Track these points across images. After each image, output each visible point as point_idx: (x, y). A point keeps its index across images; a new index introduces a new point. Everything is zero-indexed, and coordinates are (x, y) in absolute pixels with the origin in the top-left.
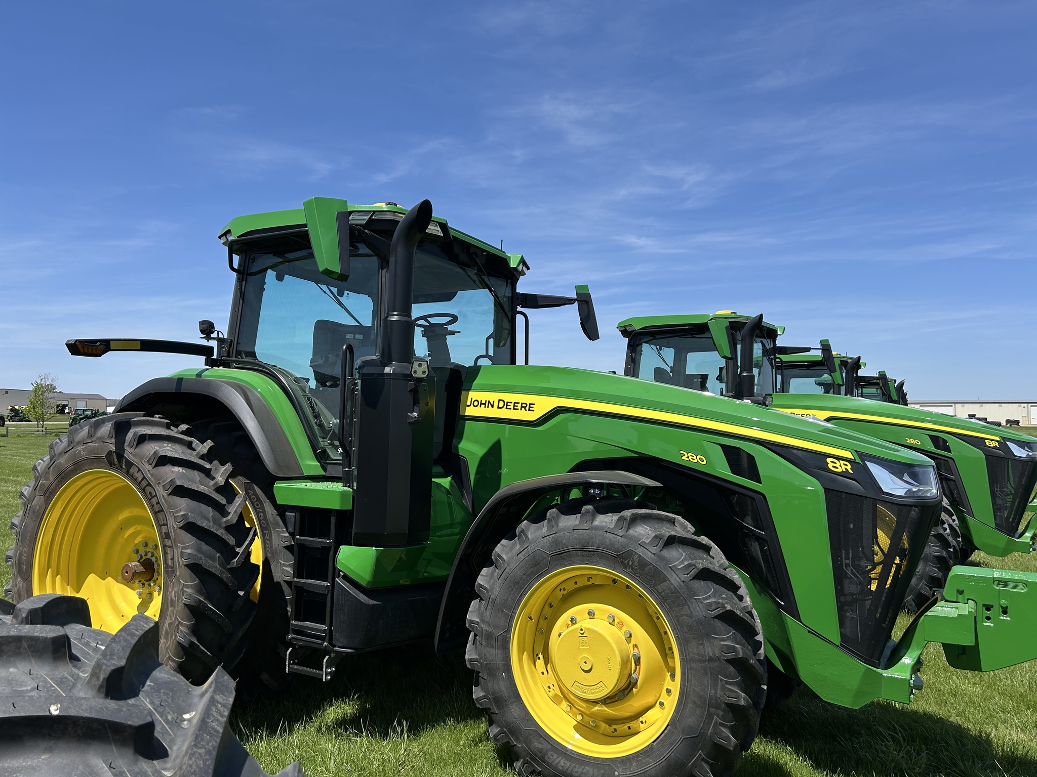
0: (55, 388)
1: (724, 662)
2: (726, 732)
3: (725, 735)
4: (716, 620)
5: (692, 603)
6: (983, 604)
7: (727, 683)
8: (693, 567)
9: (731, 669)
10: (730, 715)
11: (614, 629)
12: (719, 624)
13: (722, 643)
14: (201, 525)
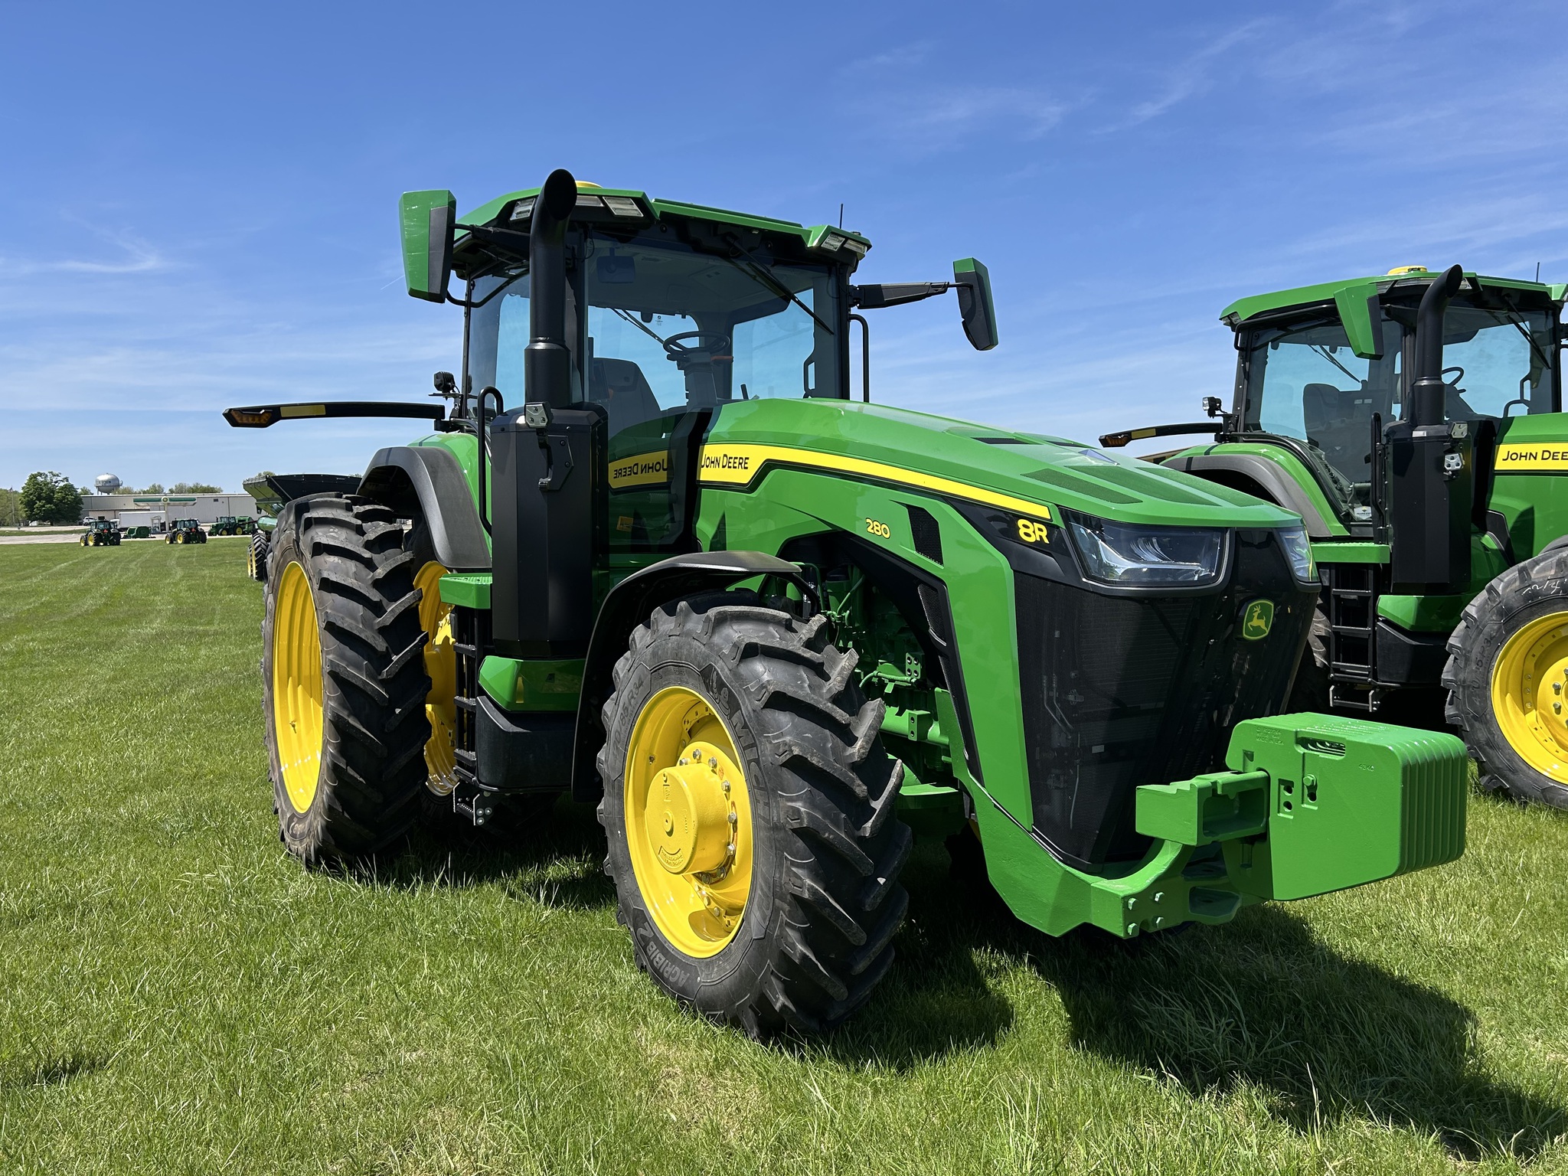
1: (790, 832)
2: (793, 935)
3: (791, 941)
4: (784, 769)
5: (760, 742)
6: (1280, 780)
7: (793, 864)
8: (764, 690)
9: (800, 843)
10: (800, 912)
11: (716, 778)
12: (788, 775)
13: (790, 804)
14: (341, 626)
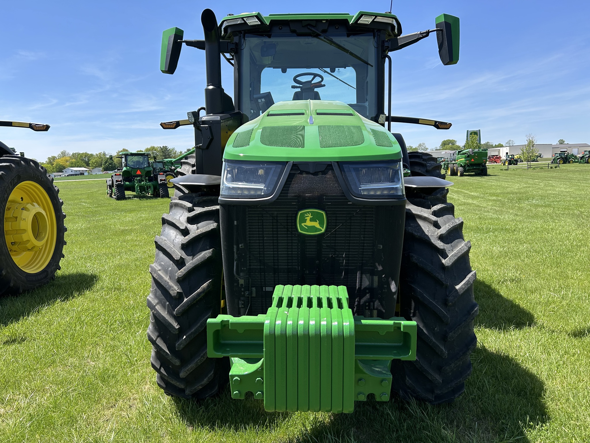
0: (564, 142)
